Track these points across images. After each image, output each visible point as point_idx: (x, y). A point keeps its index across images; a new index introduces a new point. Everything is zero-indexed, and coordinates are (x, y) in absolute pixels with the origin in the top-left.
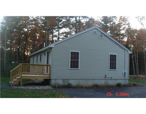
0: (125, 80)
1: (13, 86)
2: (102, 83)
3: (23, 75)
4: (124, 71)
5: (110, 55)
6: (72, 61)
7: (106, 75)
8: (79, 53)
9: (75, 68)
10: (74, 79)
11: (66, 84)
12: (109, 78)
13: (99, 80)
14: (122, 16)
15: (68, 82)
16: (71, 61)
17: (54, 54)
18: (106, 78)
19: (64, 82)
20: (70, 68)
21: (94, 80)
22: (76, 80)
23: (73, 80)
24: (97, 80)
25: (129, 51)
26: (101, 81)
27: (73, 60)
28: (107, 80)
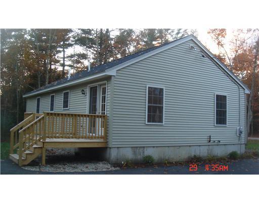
0: (239, 146)
1: (25, 166)
2: (203, 152)
3: (48, 140)
4: (238, 128)
5: (217, 95)
6: (151, 106)
7: (210, 136)
8: (163, 89)
9: (156, 122)
10: (154, 147)
11: (139, 157)
12: (214, 142)
13: (198, 147)
14: (180, 29)
15: (144, 152)
16: (148, 106)
17: (115, 90)
18: (210, 141)
19: (135, 153)
20: (147, 123)
21: (190, 146)
22: (158, 148)
23: (152, 148)
24: (196, 147)
25: (246, 89)
26: (202, 148)
27: (153, 105)
28: (211, 147)
